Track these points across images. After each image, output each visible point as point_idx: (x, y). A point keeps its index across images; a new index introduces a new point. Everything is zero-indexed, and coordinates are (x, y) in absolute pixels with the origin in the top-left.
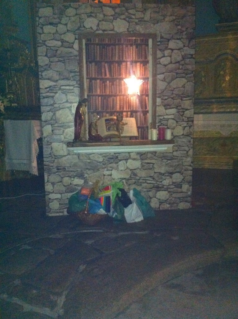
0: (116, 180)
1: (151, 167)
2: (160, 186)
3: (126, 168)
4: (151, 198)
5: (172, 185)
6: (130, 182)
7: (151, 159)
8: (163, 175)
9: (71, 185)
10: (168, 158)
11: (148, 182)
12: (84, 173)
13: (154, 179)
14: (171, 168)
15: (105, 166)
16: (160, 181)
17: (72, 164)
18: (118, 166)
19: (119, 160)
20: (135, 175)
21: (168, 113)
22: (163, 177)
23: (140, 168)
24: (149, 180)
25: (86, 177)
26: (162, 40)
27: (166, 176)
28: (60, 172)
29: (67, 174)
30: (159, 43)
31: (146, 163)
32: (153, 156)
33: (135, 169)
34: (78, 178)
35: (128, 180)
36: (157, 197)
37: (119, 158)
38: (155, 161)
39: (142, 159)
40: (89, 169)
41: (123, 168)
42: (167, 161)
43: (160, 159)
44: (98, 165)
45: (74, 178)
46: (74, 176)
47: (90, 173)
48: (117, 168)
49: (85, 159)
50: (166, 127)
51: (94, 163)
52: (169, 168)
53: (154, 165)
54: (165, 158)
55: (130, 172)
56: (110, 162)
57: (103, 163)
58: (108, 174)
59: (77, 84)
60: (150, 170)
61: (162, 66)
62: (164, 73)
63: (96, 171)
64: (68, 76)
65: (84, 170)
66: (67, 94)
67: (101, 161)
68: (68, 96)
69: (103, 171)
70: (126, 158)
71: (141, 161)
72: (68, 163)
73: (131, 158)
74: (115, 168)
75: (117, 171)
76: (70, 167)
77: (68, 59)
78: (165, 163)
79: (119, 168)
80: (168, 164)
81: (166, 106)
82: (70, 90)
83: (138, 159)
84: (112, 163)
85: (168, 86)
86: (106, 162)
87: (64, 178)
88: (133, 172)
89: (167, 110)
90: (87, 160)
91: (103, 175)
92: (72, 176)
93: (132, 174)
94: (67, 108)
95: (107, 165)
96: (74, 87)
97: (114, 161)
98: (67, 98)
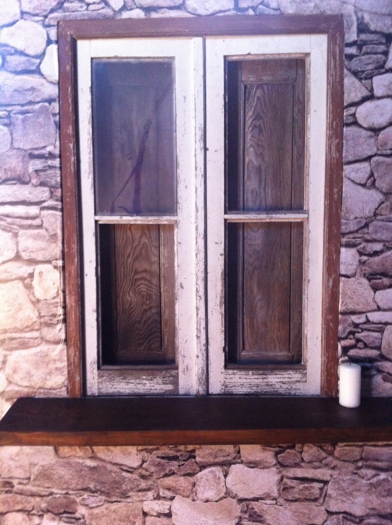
1: (316, 492)
3: (222, 495)
7: (317, 464)
10: (379, 465)
12: (74, 502)
15: (150, 482)
17: (35, 470)
18: (194, 485)
19: (196, 462)
20: (257, 518)
21: (380, 304)
23: (275, 494)
25: (83, 517)
26: (363, 37)
29: (18, 503)
30: (353, 50)
31: (296, 478)
32: (324, 455)
33: (256, 499)
34: (53, 519)
37: (198, 459)
38: (330, 472)
39: (282, 465)
40: (92, 492)
41: (210, 494)
44: (124, 478)
45: (41, 516)
46: (42, 511)
47: (94, 505)
48: (193, 492)
49: (79, 457)
50: (374, 353)
51: (111, 471)
52: (383, 499)
53: (325, 488)
54: (367, 463)
55: (238, 506)
56: (165, 469)
57: (140, 473)
58: (157, 512)
59: (51, 197)
60: (313, 505)
61: (365, 133)
62: (368, 159)
63: (115, 500)
64: (20, 171)
65: (75, 494)
66: (17, 231)
67: (136, 464)
68: (20, 239)
69: (142, 501)
70: (225, 459)
71: (280, 472)
72: (21, 466)
73: (242, 459)
74: (184, 491)
75: (191, 501)
76: (27, 479)
77: (23, 113)
78: (368, 482)
79: (197, 492)
80: (379, 483)
81: (376, 279)
82: (27, 218)
83: (267, 464)
84: (174, 473)
85: (383, 205)
86: (151, 471)
87: (8, 515)
88: (250, 507)
89: (381, 291)
90: (85, 460)
91: (141, 513)
92: (34, 512)
93: (247, 516)
94: (16, 279)
95: (154, 482)
96: (43, 208)
97: (179, 466)
98: (17, 247)
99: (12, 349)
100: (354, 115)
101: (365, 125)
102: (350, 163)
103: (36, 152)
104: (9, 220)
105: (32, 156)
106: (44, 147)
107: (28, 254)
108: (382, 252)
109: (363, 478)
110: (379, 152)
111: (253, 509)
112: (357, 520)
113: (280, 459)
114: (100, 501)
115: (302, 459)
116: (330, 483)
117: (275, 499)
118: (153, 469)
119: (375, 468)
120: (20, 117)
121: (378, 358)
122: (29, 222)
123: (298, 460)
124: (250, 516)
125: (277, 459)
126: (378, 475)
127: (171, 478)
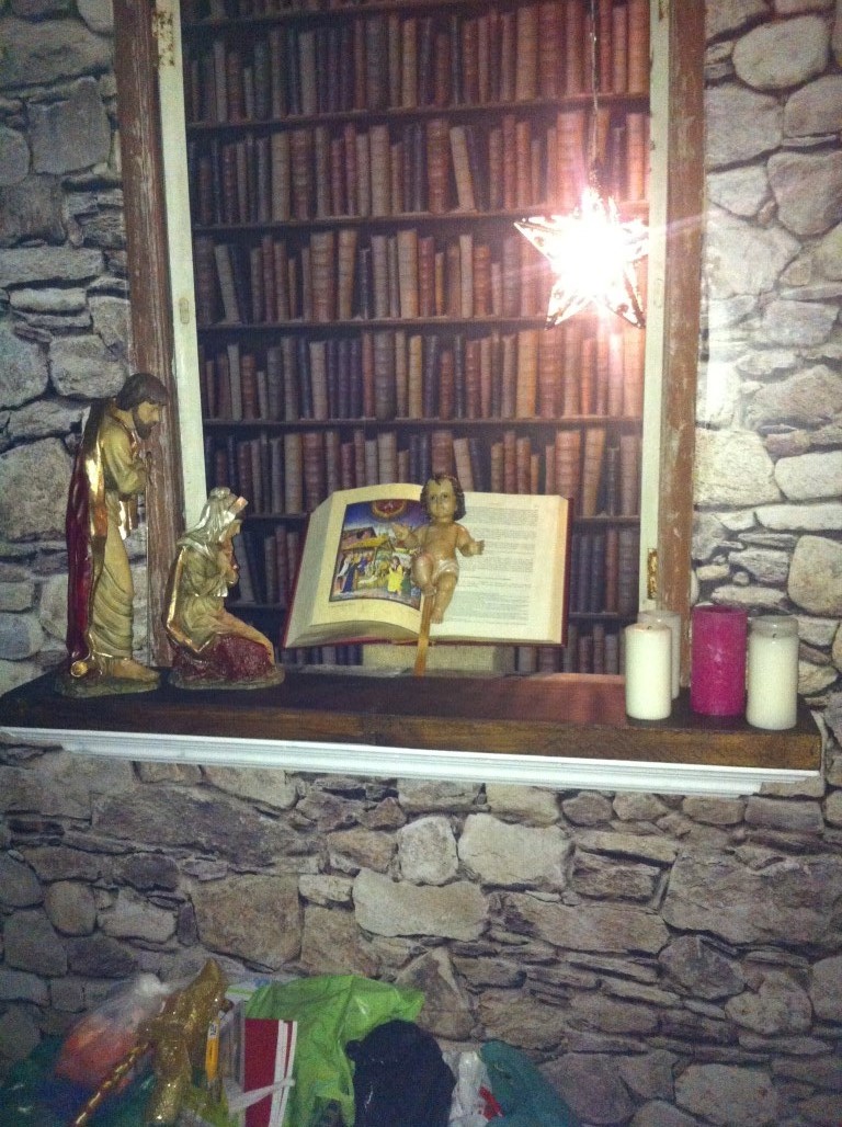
0: (380, 944)
1: (645, 885)
2: (712, 1028)
3: (452, 873)
4: (637, 1100)
5: (808, 1032)
6: (483, 969)
7: (645, 826)
8: (734, 958)
9: (97, 936)
10: (782, 837)
11: (621, 987)
12: (172, 869)
13: (661, 971)
14: (806, 915)
15: (312, 839)
16: (713, 993)
17: (100, 804)
18: (396, 849)
19: (399, 805)
20: (522, 926)
21: (788, 489)
22: (734, 965)
23: (559, 881)
24: (627, 978)
25: (190, 899)
27: (759, 963)
28: (34, 847)
29: (71, 864)
31: (602, 852)
32: (660, 807)
33: (521, 888)
34: (136, 900)
35: (469, 952)
36: (681, 1099)
37: (403, 799)
38: (675, 845)
39: (572, 823)
40: (205, 851)
41: (428, 870)
42: (770, 853)
43: (721, 839)
44: (263, 828)
45: (113, 892)
46: (115, 882)
47: (209, 877)
48: (393, 864)
49: (178, 783)
50: (770, 596)
51: (238, 813)
52: (790, 911)
53: (665, 877)
54: (755, 833)
55: (484, 900)
56: (340, 815)
57: (292, 819)
58: (327, 899)
59: (106, 269)
60: (637, 911)
61: (754, 100)
62: (762, 158)
63: (248, 869)
64: (48, 219)
65: (173, 854)
66: (46, 340)
67: (284, 802)
68: (54, 356)
69: (298, 874)
70: (455, 801)
71: (568, 836)
72: (74, 796)
73: (490, 803)
74: (376, 860)
75: (390, 881)
76: (86, 820)
77: (47, 101)
78: (758, 873)
79: (403, 864)
80: (782, 877)
81: (779, 432)
82: (64, 313)
83: (538, 818)
84: (356, 824)
85: (797, 264)
86: (314, 817)
87: (56, 885)
88: (508, 902)
89: (789, 460)
90: (190, 790)
91: (296, 898)
92: (102, 883)
93: (501, 920)
94: (50, 435)
95: (319, 837)
96: (93, 292)
97: (366, 810)
98: (49, 371)
99: (48, 573)
100: (728, 60)
101: (754, 82)
102: (720, 169)
103: (76, 179)
104: (33, 318)
105: (70, 188)
106: (91, 168)
107: (68, 385)
108: (792, 370)
109: (746, 863)
110: (787, 143)
111: (513, 906)
112: (734, 951)
113: (567, 810)
114: (220, 870)
115: (614, 813)
116: (674, 869)
117: (557, 891)
118: (316, 813)
119: (772, 844)
120: (45, 108)
121: (781, 608)
122: (69, 320)
123: (605, 815)
124: (508, 921)
125: (561, 809)
126: (781, 860)
127: (350, 832)
